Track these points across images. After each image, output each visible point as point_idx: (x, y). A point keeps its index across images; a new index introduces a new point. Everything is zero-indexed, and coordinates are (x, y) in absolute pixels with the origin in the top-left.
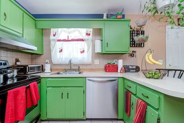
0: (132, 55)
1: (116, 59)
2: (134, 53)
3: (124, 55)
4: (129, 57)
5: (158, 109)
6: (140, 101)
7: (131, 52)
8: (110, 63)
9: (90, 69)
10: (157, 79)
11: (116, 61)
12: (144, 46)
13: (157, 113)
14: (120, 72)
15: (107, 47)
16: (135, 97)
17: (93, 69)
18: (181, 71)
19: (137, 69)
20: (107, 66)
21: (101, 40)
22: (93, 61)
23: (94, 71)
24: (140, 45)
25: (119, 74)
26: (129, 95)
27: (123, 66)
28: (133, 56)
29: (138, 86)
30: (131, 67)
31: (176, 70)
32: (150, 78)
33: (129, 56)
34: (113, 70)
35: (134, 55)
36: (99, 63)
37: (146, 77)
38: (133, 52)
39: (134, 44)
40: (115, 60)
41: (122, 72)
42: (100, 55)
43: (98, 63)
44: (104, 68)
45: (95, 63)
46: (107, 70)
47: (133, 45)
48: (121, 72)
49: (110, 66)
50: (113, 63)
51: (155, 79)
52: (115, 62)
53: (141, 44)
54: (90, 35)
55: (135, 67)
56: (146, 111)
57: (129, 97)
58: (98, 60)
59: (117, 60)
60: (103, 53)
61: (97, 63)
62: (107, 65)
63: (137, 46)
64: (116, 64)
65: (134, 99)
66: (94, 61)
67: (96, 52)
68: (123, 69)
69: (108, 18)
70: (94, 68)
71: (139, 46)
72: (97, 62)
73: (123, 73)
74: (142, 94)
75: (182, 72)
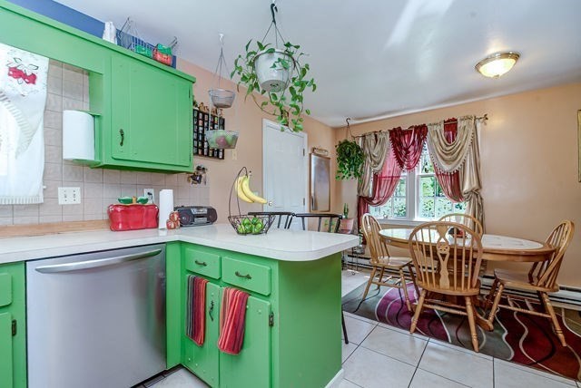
0: (196, 177)
1: (150, 186)
2: (201, 173)
3: (176, 175)
4: (187, 184)
5: (269, 296)
6: (233, 290)
7: (193, 170)
8: (131, 201)
9: (31, 226)
10: (259, 233)
11: (149, 194)
12: (223, 158)
13: (268, 303)
14: (166, 227)
15: (122, 144)
16: (218, 287)
17: (48, 226)
18: (289, 214)
19: (211, 216)
20: (119, 209)
21: (94, 116)
22: (49, 192)
23: (54, 233)
24: (216, 154)
25: (163, 234)
26: (202, 286)
27: (175, 209)
28: (199, 182)
29: (226, 258)
30: (195, 210)
31: (281, 214)
32: (245, 233)
33: (189, 181)
34: (142, 221)
35: (201, 176)
36: (83, 199)
37: (238, 232)
38: (198, 168)
39: (202, 148)
40: (146, 191)
41: (173, 226)
42: (87, 169)
43: (78, 201)
44: (106, 217)
45: (61, 201)
46: (118, 224)
47: (200, 152)
48: (169, 228)
49: (131, 208)
50: (141, 200)
51: (256, 234)
52: (146, 197)
53: (218, 151)
54: (37, 82)
55: (205, 211)
56: (246, 309)
57: (202, 291)
58: (78, 189)
59: (152, 191)
60: (105, 163)
61: (70, 201)
62: (117, 206)
63: (208, 155)
64: (150, 202)
65: (214, 294)
66: (56, 190)
67: (66, 156)
68: (176, 217)
69: (119, 44)
70: (55, 219)
71: (213, 155)
72: (70, 195)
73: (175, 228)
74: (237, 274)
75: (290, 217)
